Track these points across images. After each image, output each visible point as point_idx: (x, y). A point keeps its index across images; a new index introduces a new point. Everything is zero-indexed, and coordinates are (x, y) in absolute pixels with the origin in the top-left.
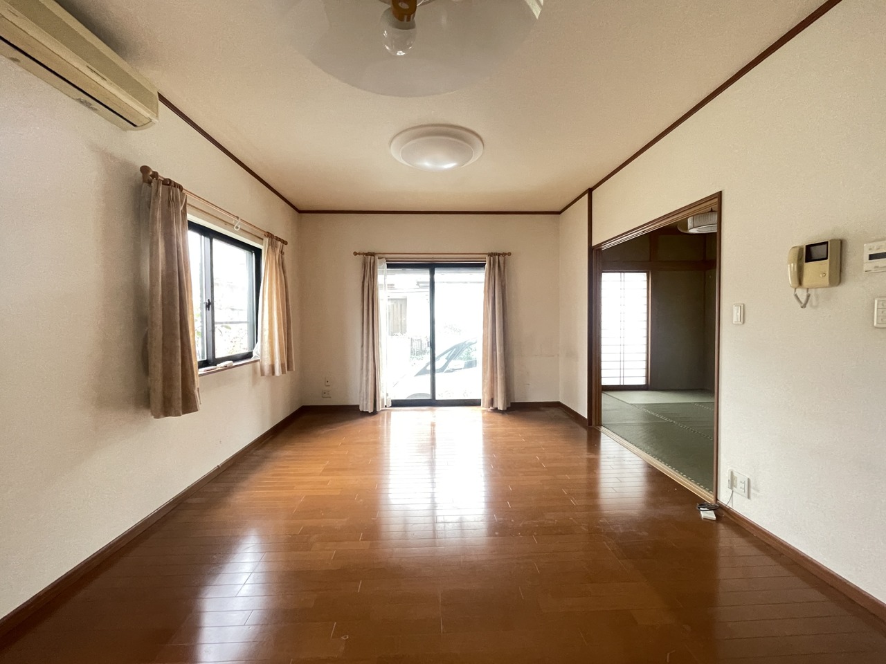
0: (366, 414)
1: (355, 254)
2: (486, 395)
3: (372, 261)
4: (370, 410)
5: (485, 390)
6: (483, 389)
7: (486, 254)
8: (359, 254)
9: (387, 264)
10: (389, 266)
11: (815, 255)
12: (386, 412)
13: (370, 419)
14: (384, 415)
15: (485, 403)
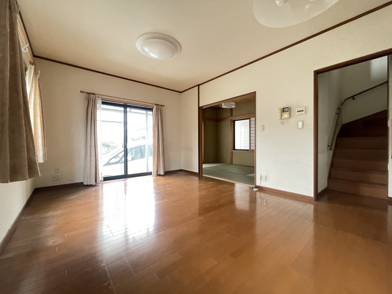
0: (91, 186)
1: (82, 92)
2: (155, 169)
3: (94, 98)
4: (94, 183)
5: (154, 167)
6: (153, 166)
7: (154, 104)
8: (84, 92)
9: (102, 102)
10: (103, 103)
11: (284, 111)
12: (100, 184)
13: (93, 189)
14: (100, 185)
15: (154, 173)
